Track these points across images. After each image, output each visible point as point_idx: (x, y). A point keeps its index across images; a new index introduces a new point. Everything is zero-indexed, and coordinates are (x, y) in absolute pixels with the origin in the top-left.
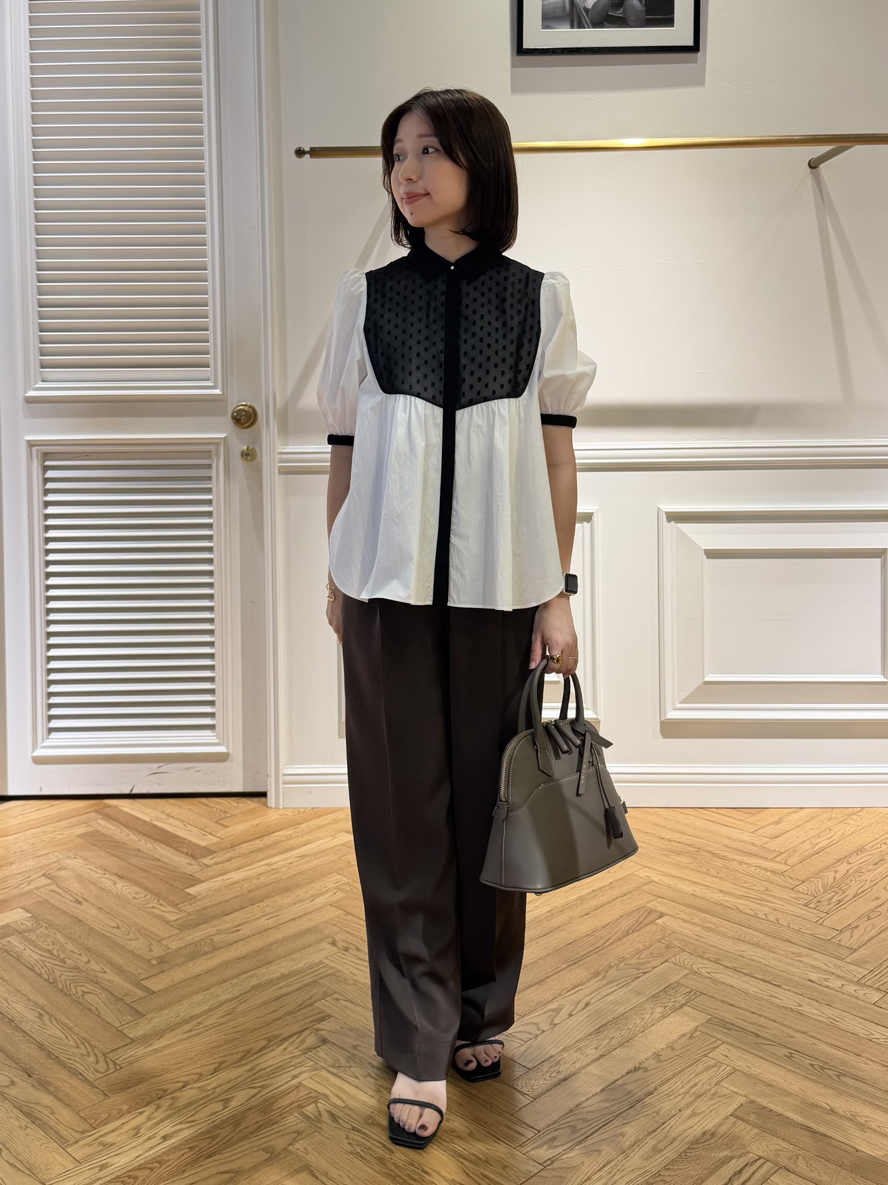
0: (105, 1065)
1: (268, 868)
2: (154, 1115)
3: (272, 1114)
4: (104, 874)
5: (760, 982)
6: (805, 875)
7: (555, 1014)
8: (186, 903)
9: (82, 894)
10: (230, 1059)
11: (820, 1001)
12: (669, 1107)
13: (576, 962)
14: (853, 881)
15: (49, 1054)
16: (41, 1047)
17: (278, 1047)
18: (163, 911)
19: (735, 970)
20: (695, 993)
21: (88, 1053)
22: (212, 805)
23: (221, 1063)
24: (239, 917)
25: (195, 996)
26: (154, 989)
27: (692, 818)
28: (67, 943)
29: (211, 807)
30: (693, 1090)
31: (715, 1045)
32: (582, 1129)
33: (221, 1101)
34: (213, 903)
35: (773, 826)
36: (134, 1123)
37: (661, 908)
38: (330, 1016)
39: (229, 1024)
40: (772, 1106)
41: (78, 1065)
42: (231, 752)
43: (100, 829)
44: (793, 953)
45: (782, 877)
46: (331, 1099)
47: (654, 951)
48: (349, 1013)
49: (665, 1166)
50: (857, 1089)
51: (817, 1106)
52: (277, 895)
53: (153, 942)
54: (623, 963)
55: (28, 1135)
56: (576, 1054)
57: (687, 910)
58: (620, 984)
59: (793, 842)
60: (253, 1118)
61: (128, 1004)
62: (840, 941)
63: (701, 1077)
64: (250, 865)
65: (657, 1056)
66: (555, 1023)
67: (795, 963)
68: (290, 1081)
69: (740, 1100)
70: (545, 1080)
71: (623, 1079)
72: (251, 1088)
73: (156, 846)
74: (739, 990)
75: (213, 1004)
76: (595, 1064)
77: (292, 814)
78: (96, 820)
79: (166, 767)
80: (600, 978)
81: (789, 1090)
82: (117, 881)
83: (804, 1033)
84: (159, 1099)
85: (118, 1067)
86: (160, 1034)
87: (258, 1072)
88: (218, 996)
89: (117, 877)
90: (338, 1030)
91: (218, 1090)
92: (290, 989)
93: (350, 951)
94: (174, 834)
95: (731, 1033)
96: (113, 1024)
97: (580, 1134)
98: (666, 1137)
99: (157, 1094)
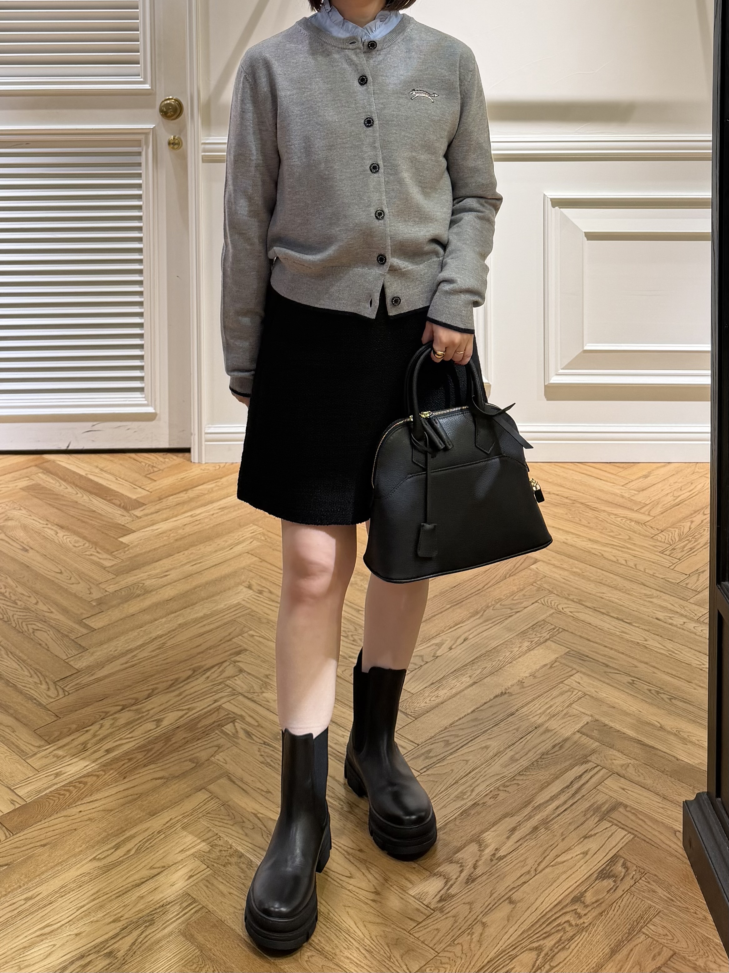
0: (56, 693)
1: (191, 519)
2: (98, 733)
4: (47, 524)
5: (615, 620)
6: (664, 525)
7: (437, 648)
8: (120, 551)
9: (28, 542)
10: (163, 686)
11: (664, 636)
12: (527, 725)
13: (458, 603)
15: (9, 683)
17: (202, 676)
18: (99, 558)
19: (594, 609)
20: (558, 630)
21: (41, 682)
22: (141, 460)
23: (153, 690)
24: (168, 563)
25: (130, 633)
26: (94, 627)
27: (572, 471)
28: (17, 587)
29: (140, 462)
30: (548, 711)
31: (571, 674)
32: (454, 742)
33: (153, 721)
34: (144, 551)
35: (641, 480)
36: (82, 739)
38: (246, 650)
39: (160, 657)
40: (612, 724)
41: (32, 692)
42: (158, 412)
43: (41, 483)
45: (644, 527)
46: (246, 720)
47: (526, 594)
48: (262, 648)
49: (520, 772)
50: (684, 710)
51: (649, 724)
52: (200, 543)
53: (92, 586)
54: (499, 604)
56: (454, 682)
57: (559, 557)
58: (495, 621)
59: (657, 494)
60: (180, 735)
61: (73, 640)
62: (687, 584)
63: (556, 700)
64: (176, 516)
65: (521, 683)
66: (437, 655)
67: (646, 603)
68: (212, 704)
69: (587, 719)
70: (426, 703)
71: (491, 702)
72: (179, 710)
73: (92, 499)
74: (596, 627)
75: (145, 640)
76: (469, 689)
77: (214, 468)
78: (37, 473)
79: (100, 426)
80: (478, 616)
81: (628, 711)
82: (59, 531)
83: (646, 663)
84: (102, 719)
85: (67, 694)
86: (101, 665)
87: (184, 697)
88: (151, 633)
89: (59, 528)
90: (253, 662)
91: (152, 712)
92: (212, 626)
93: (265, 594)
94: (108, 488)
95: (585, 663)
96: (61, 657)
97: (451, 747)
98: (522, 749)
99: (101, 716)
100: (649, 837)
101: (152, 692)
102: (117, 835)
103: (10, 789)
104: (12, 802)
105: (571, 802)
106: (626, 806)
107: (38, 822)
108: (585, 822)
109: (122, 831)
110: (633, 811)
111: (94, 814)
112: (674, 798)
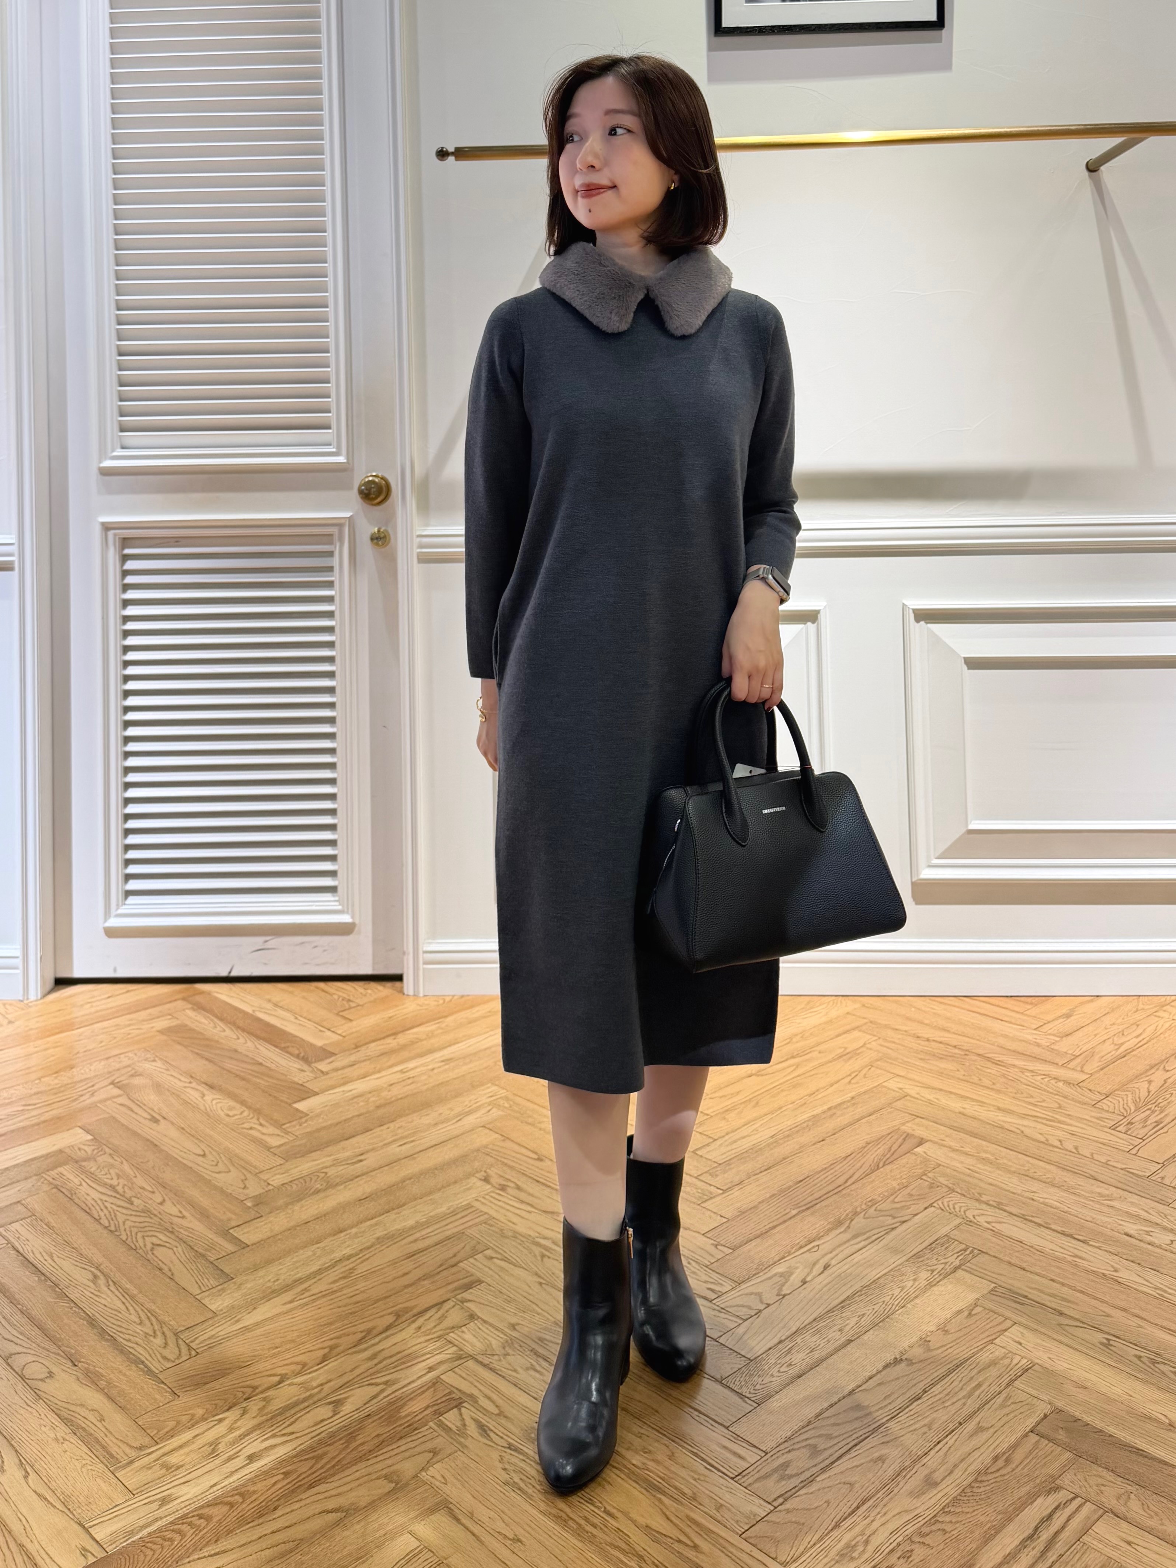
0: (176, 1350)
1: (402, 1075)
3: (399, 1422)
4: (190, 1083)
5: (1059, 1235)
7: (783, 1280)
8: (294, 1123)
9: (159, 1109)
11: (1143, 1263)
12: (945, 1417)
13: (810, 1207)
15: (103, 1334)
16: (91, 1322)
18: (263, 1134)
19: (1023, 1218)
20: (972, 1252)
21: (155, 1332)
22: (332, 991)
23: (332, 1348)
24: (361, 1142)
25: (301, 1252)
26: (246, 1241)
29: (332, 995)
31: (1003, 1326)
32: (825, 1449)
33: (330, 1403)
34: (329, 1123)
37: (920, 1132)
38: (480, 1282)
39: (345, 1292)
43: (189, 1022)
44: (1101, 1195)
46: (480, 1403)
47: (913, 1192)
48: (506, 1278)
51: (1149, 1418)
52: (413, 1112)
53: (248, 1175)
54: (874, 1208)
58: (870, 1237)
60: (373, 1429)
61: (212, 1263)
63: (987, 1374)
64: (379, 1072)
65: (924, 1342)
66: (783, 1293)
67: (1106, 1209)
68: (424, 1375)
72: (371, 1384)
74: (1032, 1247)
75: (323, 1264)
76: (840, 1353)
77: (436, 1003)
80: (842, 1229)
81: (1109, 1394)
82: (206, 1092)
83: (1124, 1310)
85: (193, 1353)
86: (252, 1305)
88: (333, 1252)
90: (491, 1302)
92: (428, 1242)
93: (509, 1190)
96: (191, 1290)
97: (822, 1457)
98: (943, 1463)
101: (330, 1352)
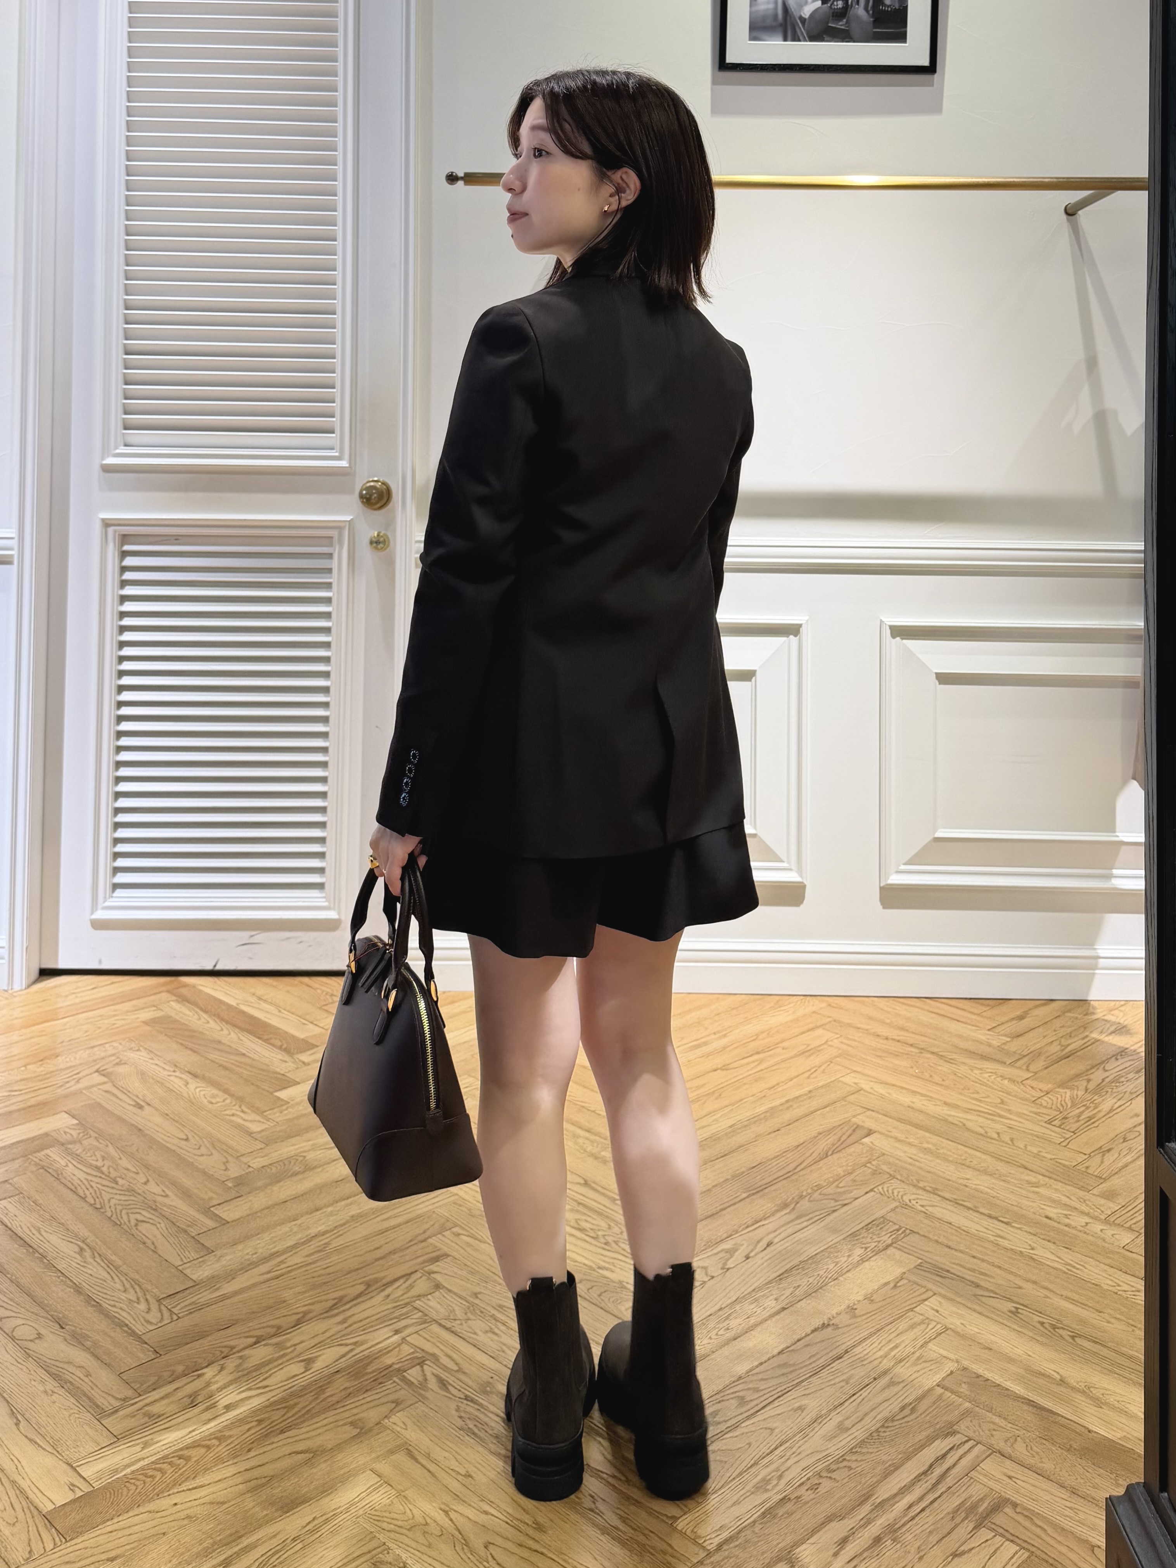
0: (159, 1315)
2: (217, 1378)
3: (366, 1378)
4: (174, 1071)
5: (986, 1218)
6: (1050, 1084)
7: (728, 1255)
8: (275, 1110)
9: (144, 1096)
10: (318, 1308)
11: (1057, 1242)
12: (862, 1374)
13: (759, 1191)
14: (1109, 1093)
15: (89, 1300)
16: (78, 1290)
17: (378, 1294)
18: (245, 1120)
19: (956, 1202)
20: (903, 1231)
21: (138, 1299)
22: (316, 986)
23: (305, 1314)
25: (279, 1228)
26: (226, 1219)
27: (917, 1010)
28: (120, 1159)
29: (315, 989)
30: (893, 1354)
31: (924, 1297)
32: (751, 1400)
33: (302, 1361)
35: (1015, 1022)
36: (190, 1389)
37: (870, 1124)
38: (447, 1255)
39: (318, 1264)
40: (988, 1375)
41: (124, 1314)
42: (341, 920)
43: (173, 1014)
44: (1029, 1182)
45: (1022, 1087)
46: (441, 1360)
47: (856, 1178)
48: (471, 1252)
49: (852, 1449)
50: (1095, 1353)
51: (1043, 1375)
53: (230, 1158)
54: (818, 1192)
55: (54, 1402)
56: (752, 1306)
57: (902, 1126)
58: (811, 1218)
59: (1037, 1043)
60: (341, 1383)
61: (193, 1237)
62: (1087, 1168)
63: (903, 1337)
65: (851, 1310)
66: (729, 1266)
67: (1031, 1195)
68: (391, 1336)
69: (950, 1366)
70: (710, 1338)
71: (808, 1338)
72: (341, 1345)
73: (242, 1038)
74: (958, 1227)
75: (300, 1239)
76: (774, 1319)
78: (169, 1002)
79: (259, 937)
80: (787, 1210)
81: (1011, 1354)
82: (190, 1081)
83: (1035, 1283)
84: (223, 1358)
85: (175, 1317)
86: (231, 1275)
87: (350, 1326)
88: (308, 1228)
89: (190, 1076)
90: (455, 1273)
91: (300, 1348)
92: (400, 1220)
94: (266, 1022)
95: (946, 1282)
96: (173, 1262)
97: (748, 1407)
98: (855, 1412)
99: (222, 1352)
100: (1053, 1556)
101: (303, 1317)
102: (226, 1544)
103: (72, 1466)
104: (72, 1487)
105: (931, 1497)
106: (1015, 1505)
107: (108, 1520)
108: (953, 1529)
109: (237, 1537)
110: (1026, 1513)
111: (195, 1509)
112: (1088, 1492)
